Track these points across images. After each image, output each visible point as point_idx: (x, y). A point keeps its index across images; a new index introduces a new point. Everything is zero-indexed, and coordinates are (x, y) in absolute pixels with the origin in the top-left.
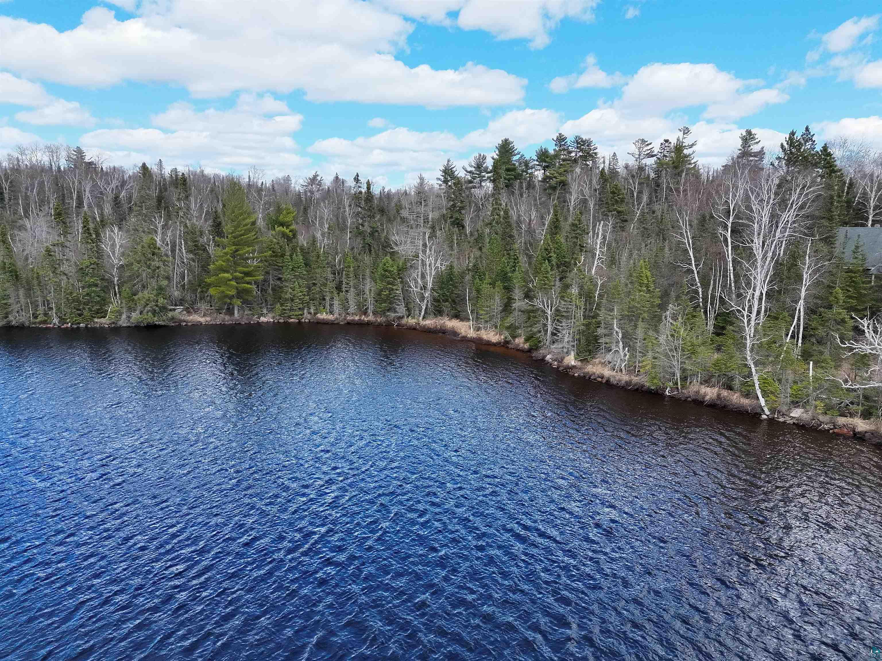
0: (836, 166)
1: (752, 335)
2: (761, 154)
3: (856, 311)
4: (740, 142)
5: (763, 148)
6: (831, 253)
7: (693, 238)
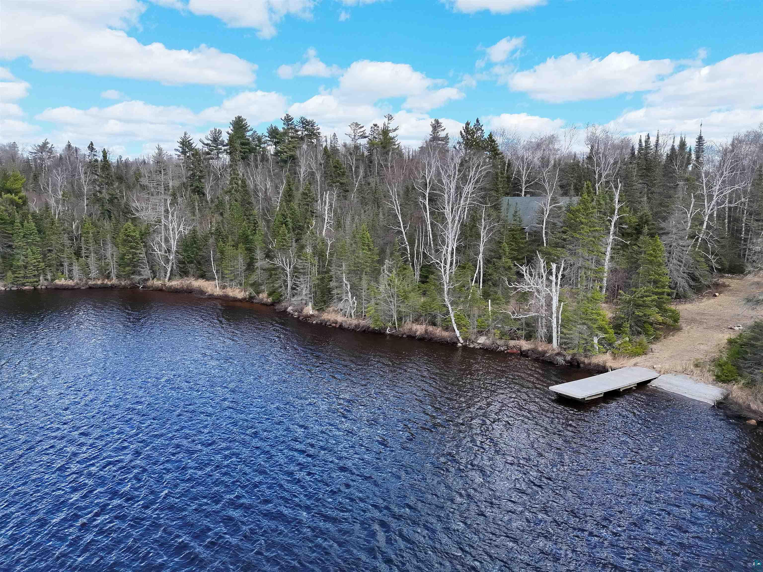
0: (499, 150)
1: (448, 281)
2: (446, 138)
3: (518, 260)
4: (431, 129)
5: (447, 134)
6: (499, 217)
7: (400, 205)
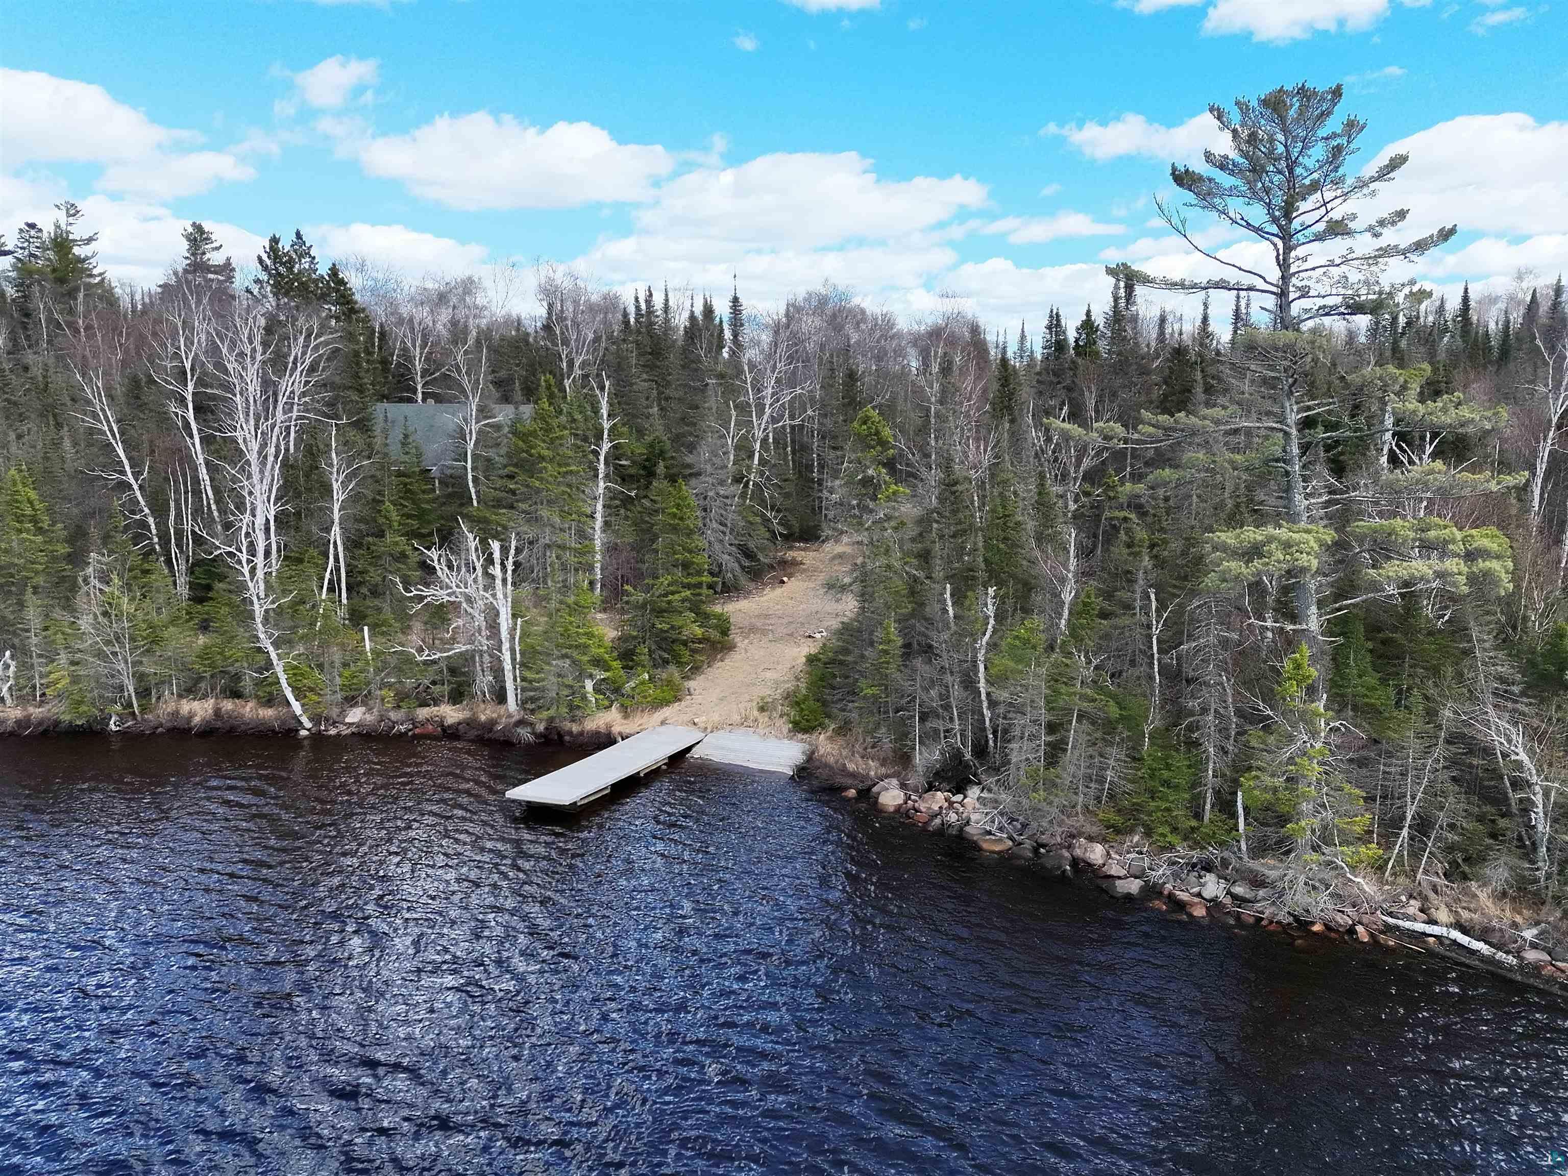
0: (356, 303)
1: (262, 595)
2: (227, 268)
4: (185, 245)
5: (228, 259)
